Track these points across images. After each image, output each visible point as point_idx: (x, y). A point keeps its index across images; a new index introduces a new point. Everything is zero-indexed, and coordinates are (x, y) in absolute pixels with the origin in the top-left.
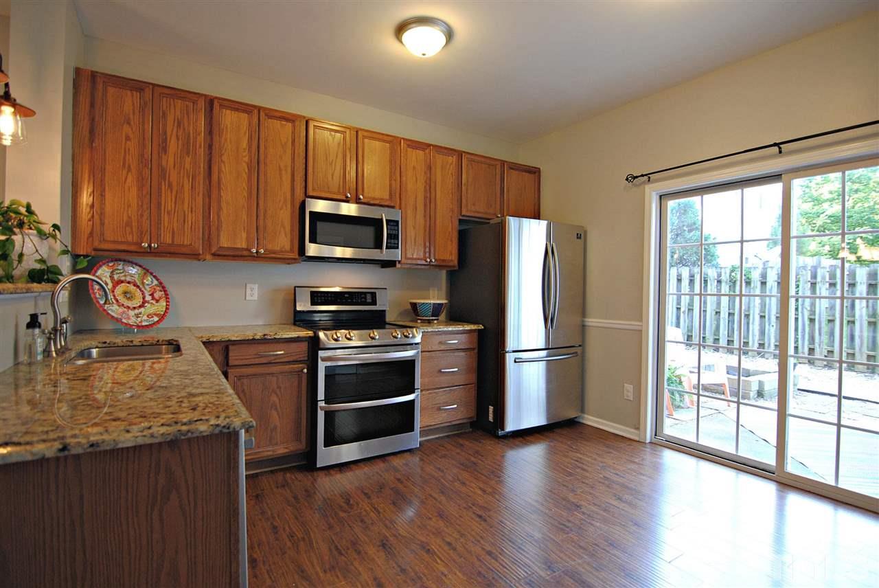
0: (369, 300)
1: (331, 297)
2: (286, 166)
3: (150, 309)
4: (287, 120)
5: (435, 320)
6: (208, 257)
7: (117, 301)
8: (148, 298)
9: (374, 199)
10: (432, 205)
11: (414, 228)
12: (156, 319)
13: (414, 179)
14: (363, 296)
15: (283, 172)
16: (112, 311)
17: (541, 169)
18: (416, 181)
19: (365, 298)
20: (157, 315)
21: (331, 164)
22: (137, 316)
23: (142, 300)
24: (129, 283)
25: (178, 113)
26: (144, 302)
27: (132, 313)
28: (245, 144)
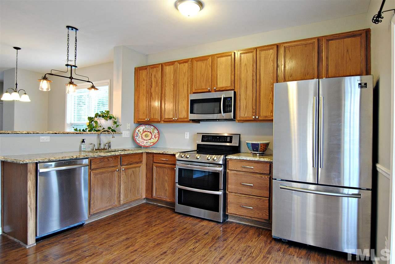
0: (228, 140)
1: (210, 138)
2: (185, 82)
3: (152, 140)
5: (258, 153)
6: (163, 122)
7: (142, 138)
8: (153, 137)
9: (223, 88)
10: (258, 83)
11: (245, 99)
12: (152, 144)
13: (246, 71)
14: (226, 138)
15: (184, 85)
16: (139, 141)
18: (247, 72)
19: (227, 139)
20: (153, 143)
21: (203, 76)
22: (147, 143)
23: (150, 138)
24: (148, 132)
25: (155, 73)
26: (151, 138)
27: (145, 142)
28: (172, 78)
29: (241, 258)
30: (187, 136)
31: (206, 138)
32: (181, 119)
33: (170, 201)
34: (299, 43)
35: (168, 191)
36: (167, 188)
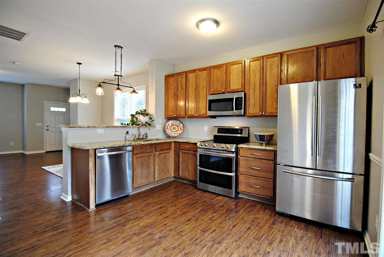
0: (239, 132)
1: (225, 130)
2: (204, 86)
3: (179, 132)
4: (204, 70)
5: (264, 143)
6: (187, 118)
7: (171, 130)
8: (179, 129)
9: (235, 90)
11: (254, 99)
12: (178, 135)
13: (254, 75)
14: (237, 130)
15: (204, 88)
16: (168, 132)
17: (365, 36)
18: (255, 76)
19: (238, 131)
20: (179, 134)
21: (218, 81)
22: (174, 134)
23: (177, 130)
24: (176, 125)
25: (180, 79)
26: (178, 130)
27: (173, 133)
28: (194, 83)
29: (250, 227)
30: (206, 128)
31: (221, 130)
32: (201, 115)
33: (193, 179)
34: (300, 51)
35: (191, 171)
36: (191, 170)
